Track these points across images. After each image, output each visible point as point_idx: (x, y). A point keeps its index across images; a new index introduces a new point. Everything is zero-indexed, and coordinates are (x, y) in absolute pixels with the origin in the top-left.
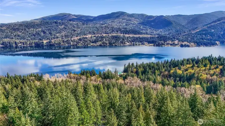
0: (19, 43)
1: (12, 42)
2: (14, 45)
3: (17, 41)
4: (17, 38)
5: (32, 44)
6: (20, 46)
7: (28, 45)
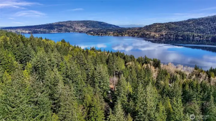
0: (196, 37)
1: (191, 35)
2: (191, 38)
3: (195, 34)
4: (197, 32)
5: (208, 38)
6: (196, 39)
7: (205, 38)
